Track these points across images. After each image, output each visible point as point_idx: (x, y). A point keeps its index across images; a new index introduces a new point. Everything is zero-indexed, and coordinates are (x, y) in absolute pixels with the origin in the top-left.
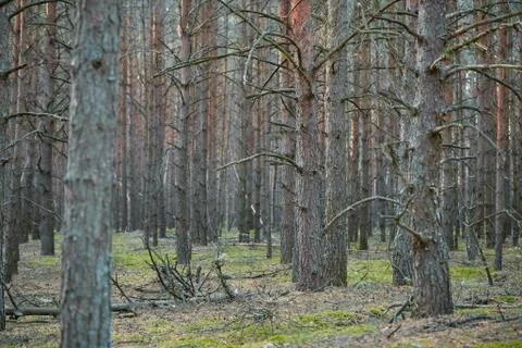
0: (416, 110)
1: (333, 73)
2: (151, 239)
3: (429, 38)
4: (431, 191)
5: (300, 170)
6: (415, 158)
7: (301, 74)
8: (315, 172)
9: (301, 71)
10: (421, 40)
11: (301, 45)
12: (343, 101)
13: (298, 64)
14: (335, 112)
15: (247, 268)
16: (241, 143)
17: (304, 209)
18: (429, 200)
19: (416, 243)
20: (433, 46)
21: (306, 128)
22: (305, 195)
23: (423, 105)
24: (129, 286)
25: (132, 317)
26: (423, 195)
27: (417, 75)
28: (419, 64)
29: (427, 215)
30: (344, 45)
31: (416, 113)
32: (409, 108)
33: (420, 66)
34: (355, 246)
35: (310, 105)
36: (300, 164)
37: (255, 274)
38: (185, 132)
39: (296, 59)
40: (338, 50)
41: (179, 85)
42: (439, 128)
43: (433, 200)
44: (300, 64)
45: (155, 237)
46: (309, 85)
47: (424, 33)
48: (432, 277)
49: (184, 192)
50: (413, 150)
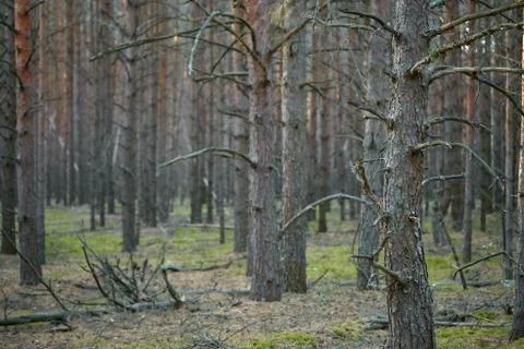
0: (393, 124)
1: (291, 55)
2: (98, 217)
3: (409, 34)
4: (411, 221)
5: (254, 166)
6: (392, 181)
7: (255, 59)
8: (270, 168)
9: (255, 55)
10: (399, 37)
11: (254, 26)
12: (301, 87)
13: (251, 47)
14: (293, 98)
15: (198, 257)
16: (193, 118)
17: (258, 210)
18: (408, 233)
19: (393, 284)
20: (413, 45)
21: (261, 119)
22: (260, 194)
23: (402, 117)
24: (69, 282)
25: (66, 331)
26: (402, 227)
27: (394, 80)
28: (396, 67)
29: (406, 250)
30: (303, 26)
31: (393, 126)
32: (385, 120)
33: (398, 69)
34: (314, 226)
35: (265, 93)
36: (254, 159)
37: (206, 265)
38: (132, 110)
39: (249, 41)
40: (297, 31)
41: (124, 59)
42: (421, 145)
43: (413, 231)
44: (255, 47)
45: (102, 215)
46: (265, 70)
47: (402, 29)
48: (412, 325)
49: (130, 175)
50: (389, 171)
